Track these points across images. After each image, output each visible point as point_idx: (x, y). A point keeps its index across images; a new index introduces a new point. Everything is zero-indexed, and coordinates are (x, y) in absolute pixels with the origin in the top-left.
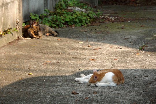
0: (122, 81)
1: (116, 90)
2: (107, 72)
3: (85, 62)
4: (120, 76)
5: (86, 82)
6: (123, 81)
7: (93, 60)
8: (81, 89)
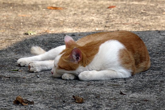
0: (144, 63)
1: (134, 89)
2: (103, 42)
3: (36, 15)
4: (140, 49)
5: (49, 68)
6: (147, 64)
7: (56, 8)
8: (38, 88)
